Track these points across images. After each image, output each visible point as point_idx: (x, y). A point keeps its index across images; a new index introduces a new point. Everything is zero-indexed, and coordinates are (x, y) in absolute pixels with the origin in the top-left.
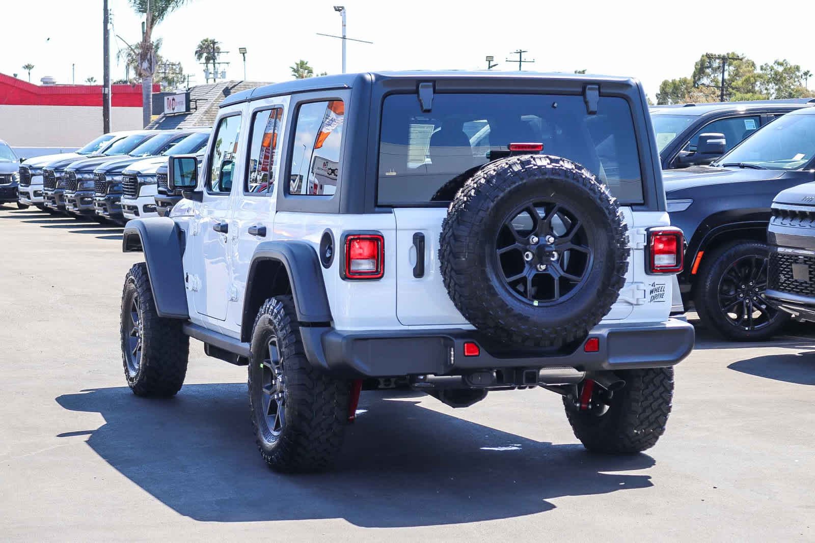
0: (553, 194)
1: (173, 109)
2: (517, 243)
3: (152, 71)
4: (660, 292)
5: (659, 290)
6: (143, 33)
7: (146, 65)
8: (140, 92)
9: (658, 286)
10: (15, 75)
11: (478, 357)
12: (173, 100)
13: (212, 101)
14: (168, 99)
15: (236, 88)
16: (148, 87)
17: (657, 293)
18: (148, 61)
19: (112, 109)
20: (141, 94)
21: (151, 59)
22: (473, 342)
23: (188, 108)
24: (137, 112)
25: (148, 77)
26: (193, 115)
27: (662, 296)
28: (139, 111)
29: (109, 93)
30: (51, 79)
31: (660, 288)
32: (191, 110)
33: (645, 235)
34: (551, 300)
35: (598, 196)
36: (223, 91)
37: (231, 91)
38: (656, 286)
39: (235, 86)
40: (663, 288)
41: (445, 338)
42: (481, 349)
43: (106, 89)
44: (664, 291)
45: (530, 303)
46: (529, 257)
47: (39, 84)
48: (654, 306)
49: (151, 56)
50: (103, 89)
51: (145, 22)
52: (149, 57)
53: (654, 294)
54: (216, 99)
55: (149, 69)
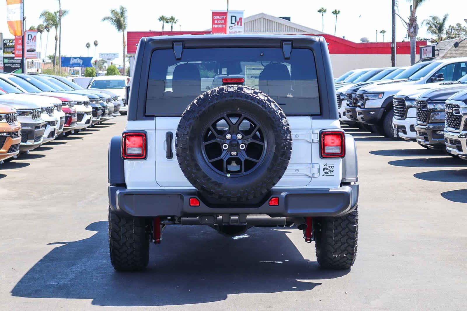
0: (238, 109)
1: (426, 55)
2: (216, 139)
3: (416, 33)
4: (330, 170)
5: (330, 168)
6: (411, 11)
7: (412, 30)
8: (408, 46)
9: (329, 166)
10: (344, 37)
11: (198, 207)
12: (426, 50)
13: (447, 50)
14: (424, 49)
15: (462, 42)
16: (414, 43)
17: (329, 170)
18: (413, 27)
19: (397, 56)
20: (409, 47)
21: (415, 27)
22: (196, 198)
23: (434, 55)
24: (407, 57)
25: (413, 37)
26: (436, 59)
27: (332, 172)
28: (408, 56)
29: (395, 46)
30: (366, 39)
31: (330, 167)
32: (435, 56)
33: (318, 134)
34: (239, 174)
35: (268, 110)
36: (454, 45)
37: (459, 44)
38: (328, 166)
39: (462, 41)
40: (332, 167)
41: (179, 195)
42: (201, 202)
43: (393, 44)
44: (333, 169)
45: (225, 175)
46: (225, 147)
47: (360, 42)
48: (327, 178)
49: (415, 25)
50: (391, 44)
51: (412, 5)
52: (414, 25)
53: (326, 171)
54: (450, 49)
55: (414, 33)
